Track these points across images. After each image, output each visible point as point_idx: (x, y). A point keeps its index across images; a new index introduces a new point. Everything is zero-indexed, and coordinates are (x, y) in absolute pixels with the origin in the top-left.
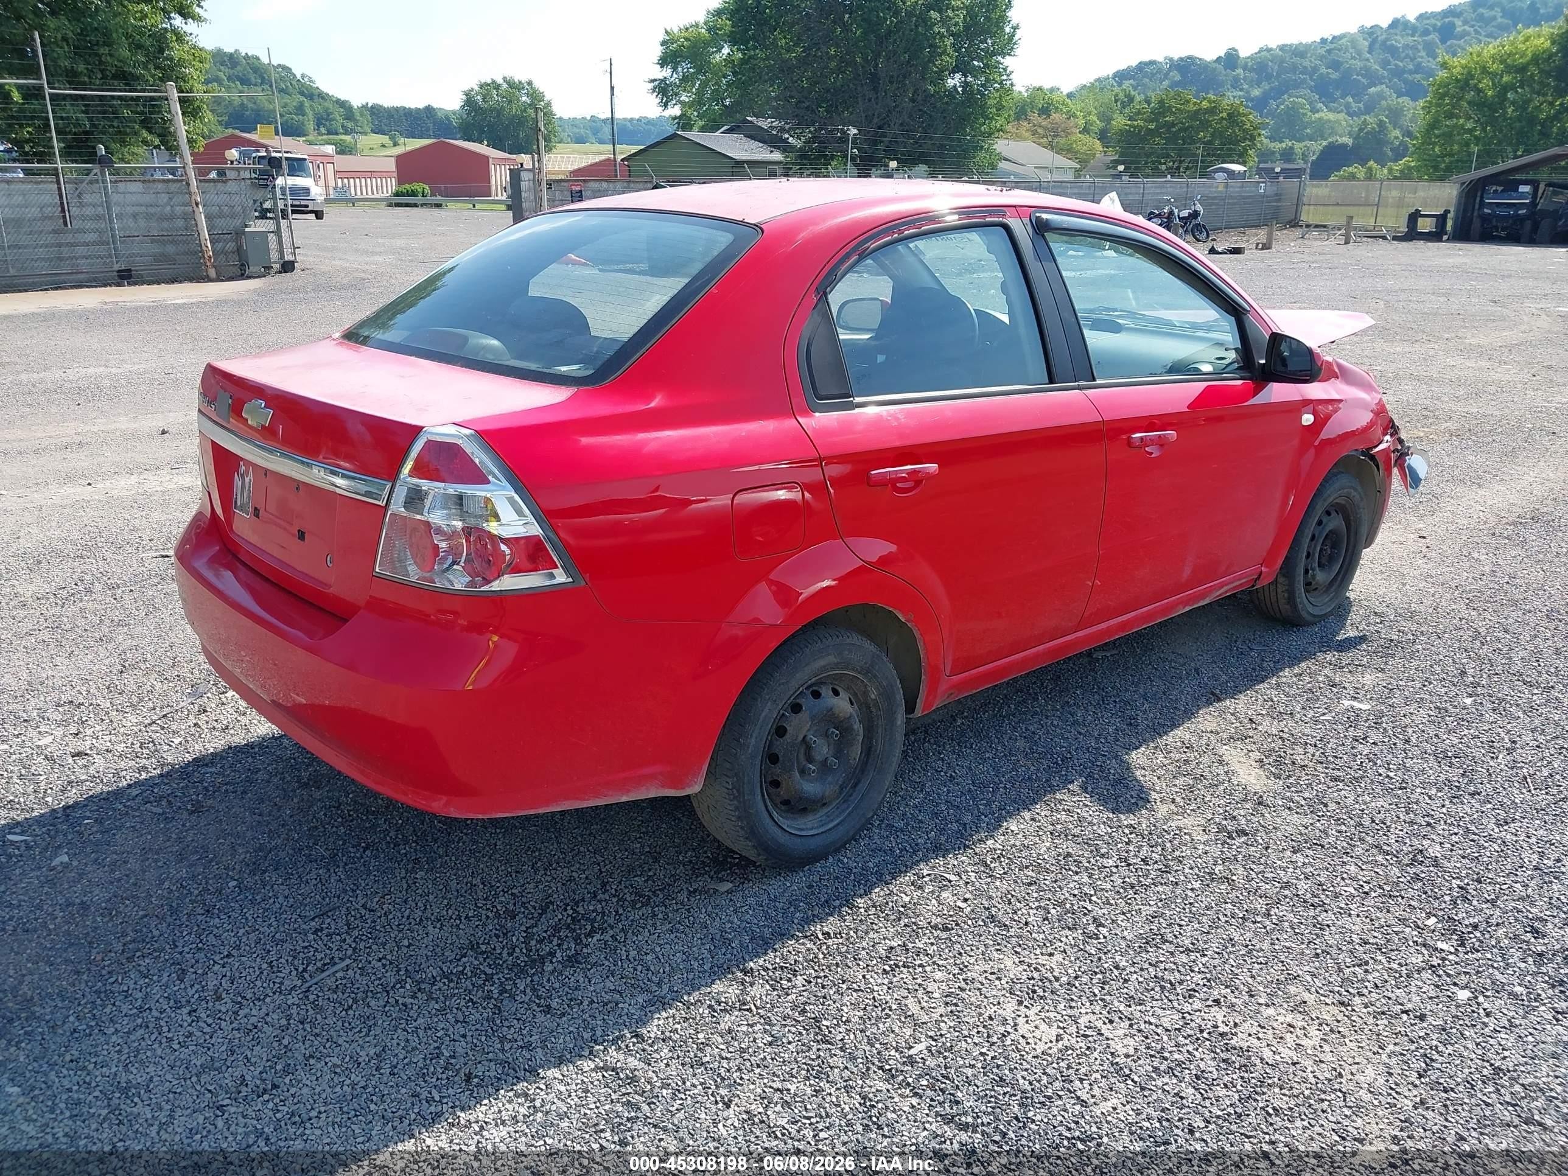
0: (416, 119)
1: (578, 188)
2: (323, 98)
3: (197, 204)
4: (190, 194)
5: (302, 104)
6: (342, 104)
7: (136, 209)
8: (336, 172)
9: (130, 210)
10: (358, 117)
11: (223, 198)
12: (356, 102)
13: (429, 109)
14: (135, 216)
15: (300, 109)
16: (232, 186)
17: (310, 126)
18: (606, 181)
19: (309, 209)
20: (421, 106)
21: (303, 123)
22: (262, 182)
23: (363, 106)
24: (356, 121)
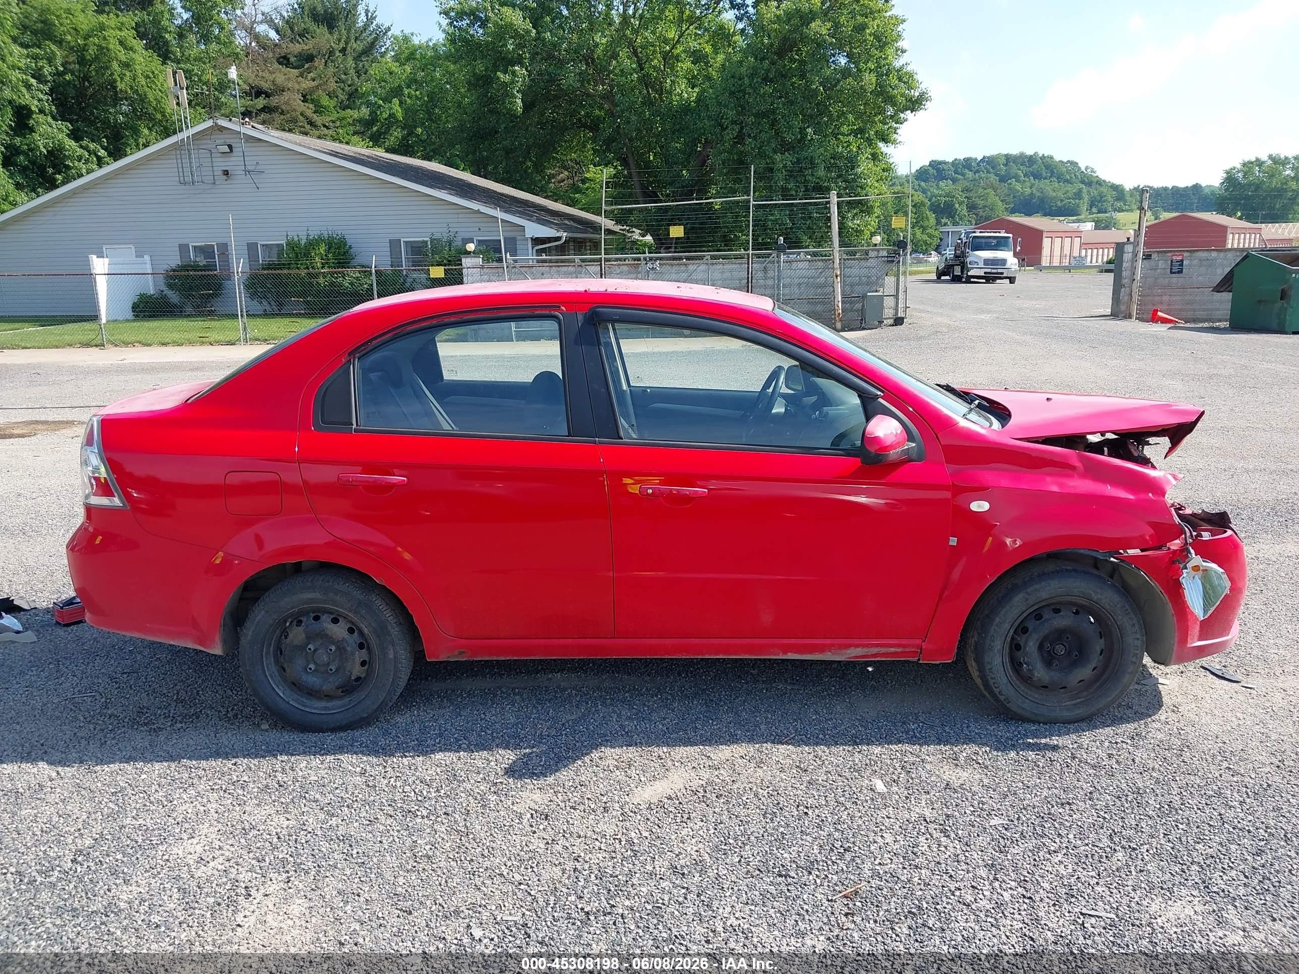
0: (1182, 196)
1: (1180, 258)
2: (1100, 184)
3: (837, 276)
4: (833, 268)
5: (1080, 191)
6: (1116, 188)
7: (801, 280)
8: (1081, 244)
9: (796, 281)
10: (1128, 198)
11: (864, 271)
12: (1128, 185)
13: (1196, 188)
14: (800, 284)
15: (1078, 195)
16: (872, 262)
17: (1084, 208)
18: (1216, 250)
19: (1005, 275)
20: (1190, 185)
21: (1078, 206)
22: (890, 259)
23: (1135, 188)
24: (1125, 202)
